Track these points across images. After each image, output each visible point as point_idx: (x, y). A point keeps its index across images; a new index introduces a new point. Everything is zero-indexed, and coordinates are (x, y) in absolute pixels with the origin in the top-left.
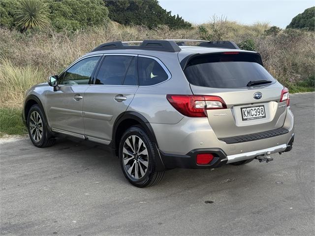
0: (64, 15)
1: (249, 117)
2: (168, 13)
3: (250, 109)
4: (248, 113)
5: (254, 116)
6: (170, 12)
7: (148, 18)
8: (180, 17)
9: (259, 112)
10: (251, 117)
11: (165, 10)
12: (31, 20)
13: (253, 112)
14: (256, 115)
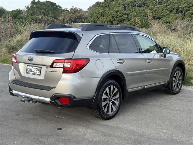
1: (30, 72)
3: (32, 67)
4: (30, 69)
5: (33, 72)
9: (37, 71)
10: (31, 72)
13: (33, 70)
14: (34, 72)
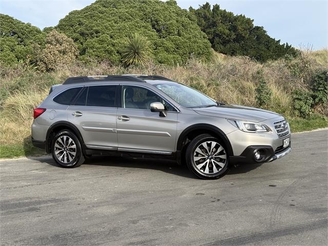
0: (167, 50)
2: (277, 42)
6: (279, 41)
7: (255, 48)
8: (289, 45)
11: (274, 40)
12: (135, 57)
